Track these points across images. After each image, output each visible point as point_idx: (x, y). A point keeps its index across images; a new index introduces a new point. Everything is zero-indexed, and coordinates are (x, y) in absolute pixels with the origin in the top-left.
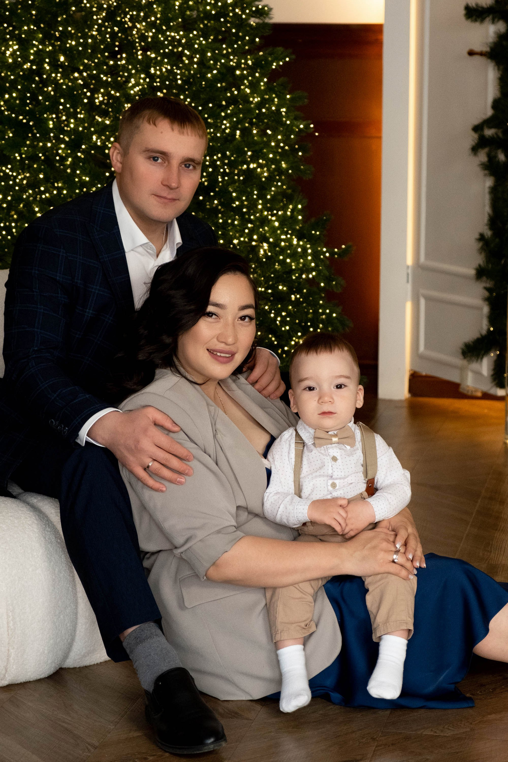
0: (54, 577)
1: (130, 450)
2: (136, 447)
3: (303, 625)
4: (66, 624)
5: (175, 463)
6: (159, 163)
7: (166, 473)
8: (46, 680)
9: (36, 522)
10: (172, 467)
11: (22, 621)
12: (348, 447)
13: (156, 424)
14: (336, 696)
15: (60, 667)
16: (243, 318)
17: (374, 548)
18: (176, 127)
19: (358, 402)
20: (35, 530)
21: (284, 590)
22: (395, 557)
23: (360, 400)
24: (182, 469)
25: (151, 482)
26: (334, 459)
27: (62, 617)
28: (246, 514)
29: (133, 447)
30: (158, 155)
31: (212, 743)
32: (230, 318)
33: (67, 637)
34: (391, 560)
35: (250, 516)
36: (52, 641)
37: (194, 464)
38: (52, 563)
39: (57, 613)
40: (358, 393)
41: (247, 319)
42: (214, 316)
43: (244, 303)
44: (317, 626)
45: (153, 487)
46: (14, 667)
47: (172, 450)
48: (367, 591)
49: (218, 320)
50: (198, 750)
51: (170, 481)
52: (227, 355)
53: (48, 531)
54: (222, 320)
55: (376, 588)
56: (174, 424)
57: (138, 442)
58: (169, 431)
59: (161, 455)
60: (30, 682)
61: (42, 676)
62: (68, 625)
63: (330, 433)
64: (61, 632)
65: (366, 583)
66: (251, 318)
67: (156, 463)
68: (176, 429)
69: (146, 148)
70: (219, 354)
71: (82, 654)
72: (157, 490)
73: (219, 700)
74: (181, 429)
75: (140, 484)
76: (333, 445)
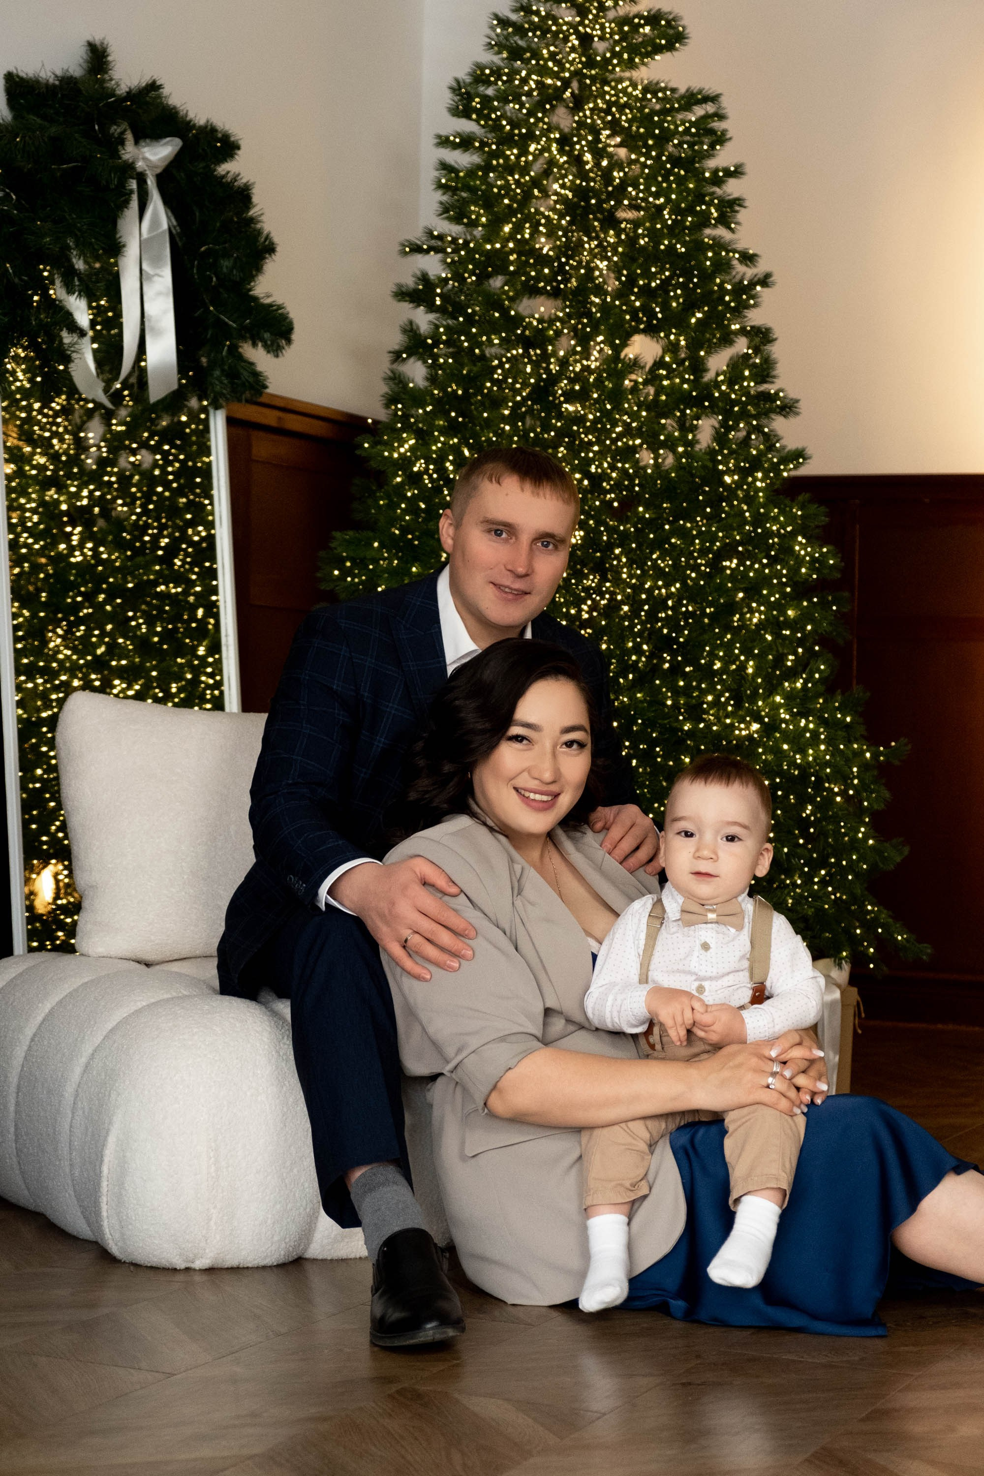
0: (285, 1110)
1: (382, 916)
2: (390, 911)
3: (627, 1184)
4: (302, 1185)
5: (445, 938)
6: (503, 539)
7: (431, 951)
8: (274, 1269)
9: (268, 1029)
10: (440, 944)
11: (230, 1169)
12: (733, 930)
13: (425, 883)
14: (678, 1305)
15: (300, 1254)
16: (569, 744)
17: (739, 1066)
18: (528, 486)
19: (760, 867)
20: (265, 1040)
21: (605, 1131)
22: (770, 1080)
23: (763, 866)
24: (456, 947)
25: (408, 964)
26: (706, 947)
27: (295, 1171)
28: (563, 1021)
29: (386, 912)
30: (501, 527)
31: (432, 1328)
32: (548, 745)
33: (304, 1203)
34: (765, 1084)
35: (571, 1028)
36: (278, 1206)
37: (479, 943)
38: (284, 1089)
39: (288, 1164)
40: (762, 854)
41: (575, 746)
42: (525, 742)
43: (569, 722)
44: (651, 1188)
45: (412, 972)
46: (218, 1238)
47: (442, 920)
48: (726, 1132)
49: (531, 746)
50: (412, 1338)
51: (437, 964)
52: (545, 798)
53: (284, 1044)
54: (536, 747)
55: (740, 1126)
56: (451, 884)
57: (394, 904)
58: (445, 894)
59: (426, 925)
60: (248, 1268)
61: (268, 1261)
62: (306, 1185)
63: (706, 907)
64: (294, 1195)
65: (726, 1121)
66: (581, 745)
67: (417, 937)
68: (453, 890)
69: (485, 517)
70: (532, 796)
71: (333, 1236)
72: (418, 978)
73: (505, 1303)
74: (462, 891)
75: (399, 970)
76: (709, 925)
